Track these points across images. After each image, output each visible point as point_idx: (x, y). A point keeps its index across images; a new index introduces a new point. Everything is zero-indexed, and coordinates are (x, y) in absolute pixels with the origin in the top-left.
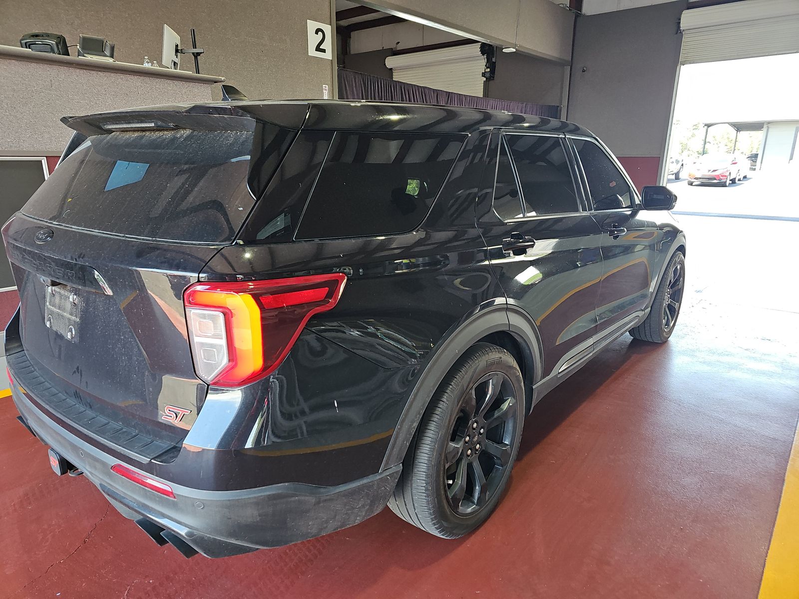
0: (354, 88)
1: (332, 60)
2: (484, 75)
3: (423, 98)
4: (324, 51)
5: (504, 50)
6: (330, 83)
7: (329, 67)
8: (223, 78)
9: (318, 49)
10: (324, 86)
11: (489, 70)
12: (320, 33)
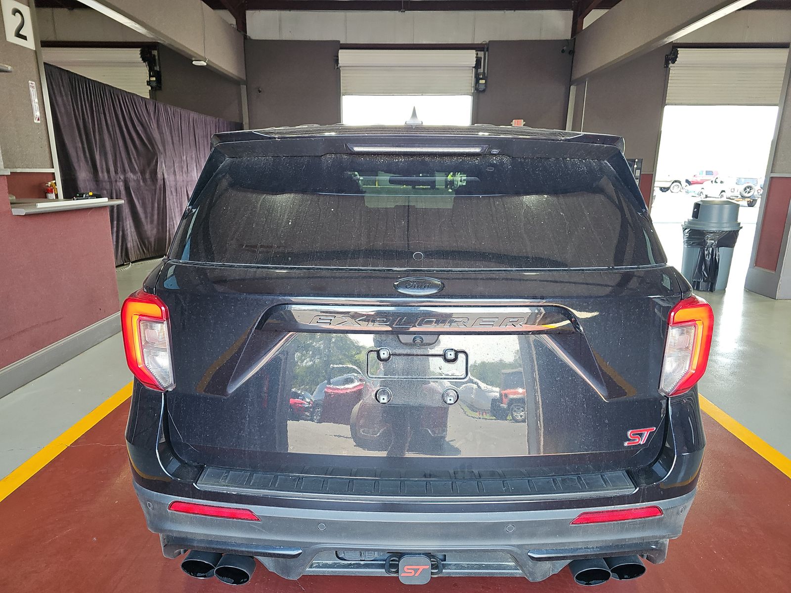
0: (62, 88)
1: (36, 52)
2: (149, 83)
3: (132, 104)
4: (25, 38)
5: (194, 63)
6: (36, 78)
7: (33, 59)
8: (9, 68)
9: (18, 35)
10: (29, 82)
11: (154, 79)
12: (17, 14)
